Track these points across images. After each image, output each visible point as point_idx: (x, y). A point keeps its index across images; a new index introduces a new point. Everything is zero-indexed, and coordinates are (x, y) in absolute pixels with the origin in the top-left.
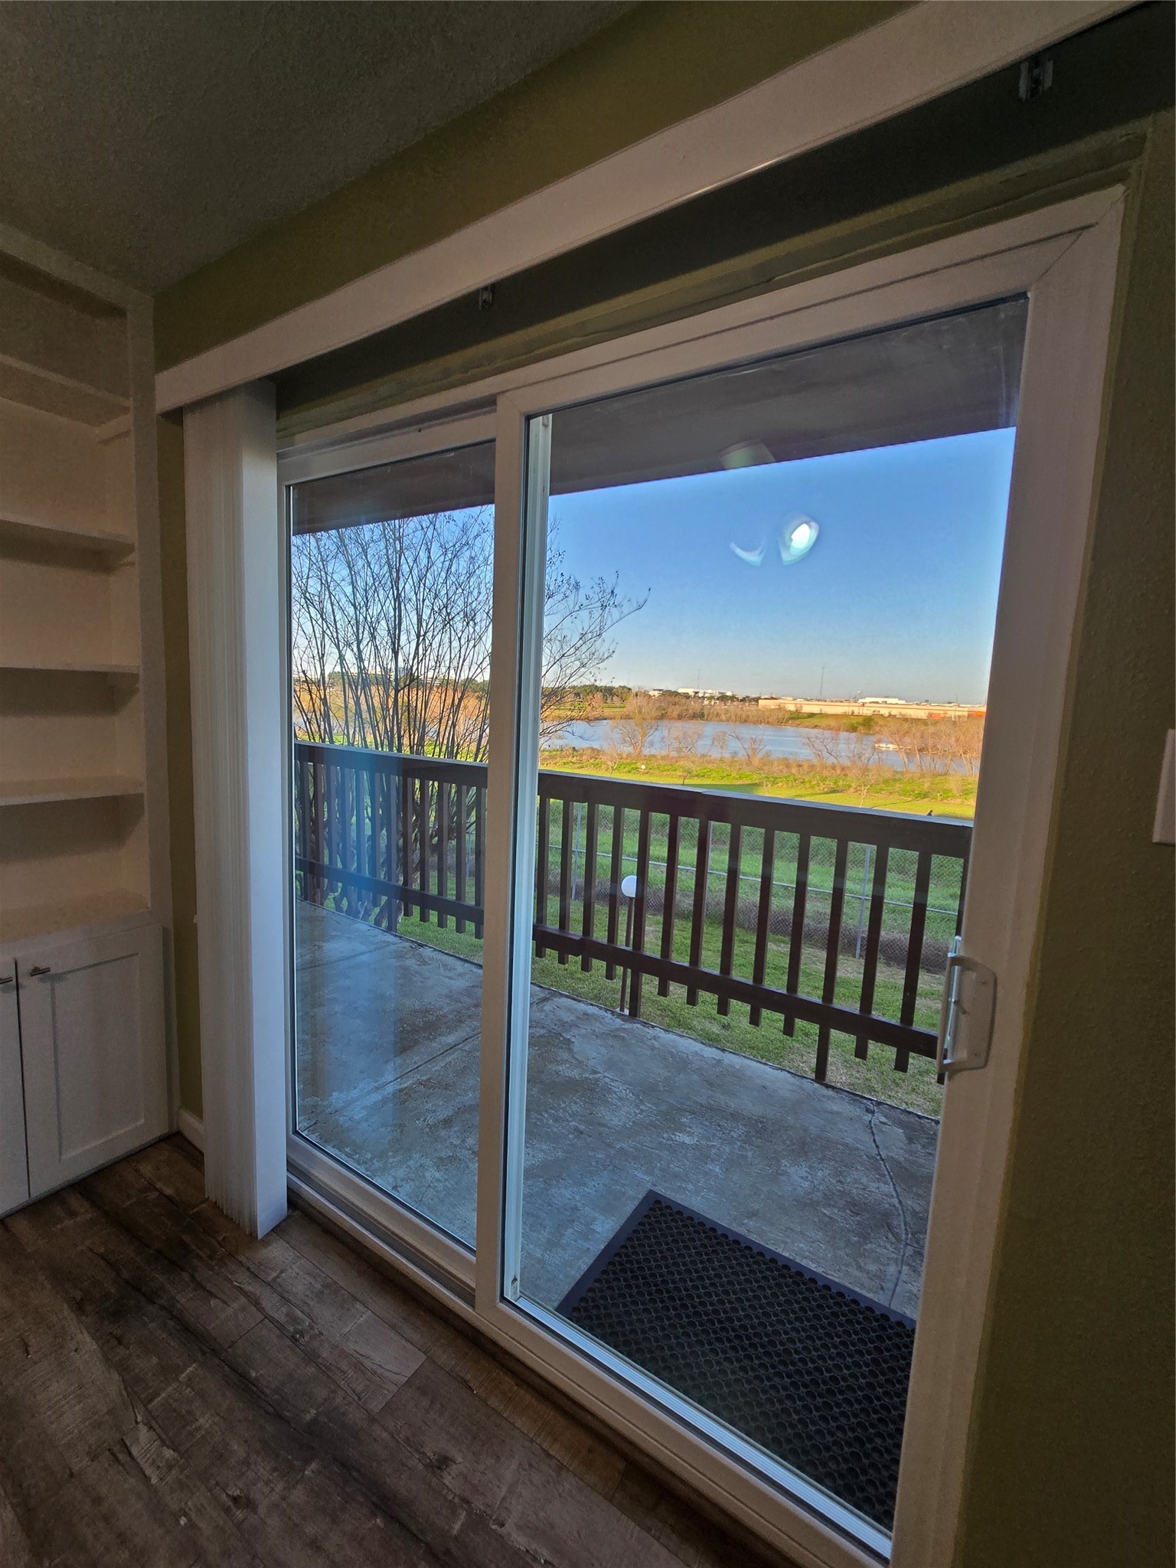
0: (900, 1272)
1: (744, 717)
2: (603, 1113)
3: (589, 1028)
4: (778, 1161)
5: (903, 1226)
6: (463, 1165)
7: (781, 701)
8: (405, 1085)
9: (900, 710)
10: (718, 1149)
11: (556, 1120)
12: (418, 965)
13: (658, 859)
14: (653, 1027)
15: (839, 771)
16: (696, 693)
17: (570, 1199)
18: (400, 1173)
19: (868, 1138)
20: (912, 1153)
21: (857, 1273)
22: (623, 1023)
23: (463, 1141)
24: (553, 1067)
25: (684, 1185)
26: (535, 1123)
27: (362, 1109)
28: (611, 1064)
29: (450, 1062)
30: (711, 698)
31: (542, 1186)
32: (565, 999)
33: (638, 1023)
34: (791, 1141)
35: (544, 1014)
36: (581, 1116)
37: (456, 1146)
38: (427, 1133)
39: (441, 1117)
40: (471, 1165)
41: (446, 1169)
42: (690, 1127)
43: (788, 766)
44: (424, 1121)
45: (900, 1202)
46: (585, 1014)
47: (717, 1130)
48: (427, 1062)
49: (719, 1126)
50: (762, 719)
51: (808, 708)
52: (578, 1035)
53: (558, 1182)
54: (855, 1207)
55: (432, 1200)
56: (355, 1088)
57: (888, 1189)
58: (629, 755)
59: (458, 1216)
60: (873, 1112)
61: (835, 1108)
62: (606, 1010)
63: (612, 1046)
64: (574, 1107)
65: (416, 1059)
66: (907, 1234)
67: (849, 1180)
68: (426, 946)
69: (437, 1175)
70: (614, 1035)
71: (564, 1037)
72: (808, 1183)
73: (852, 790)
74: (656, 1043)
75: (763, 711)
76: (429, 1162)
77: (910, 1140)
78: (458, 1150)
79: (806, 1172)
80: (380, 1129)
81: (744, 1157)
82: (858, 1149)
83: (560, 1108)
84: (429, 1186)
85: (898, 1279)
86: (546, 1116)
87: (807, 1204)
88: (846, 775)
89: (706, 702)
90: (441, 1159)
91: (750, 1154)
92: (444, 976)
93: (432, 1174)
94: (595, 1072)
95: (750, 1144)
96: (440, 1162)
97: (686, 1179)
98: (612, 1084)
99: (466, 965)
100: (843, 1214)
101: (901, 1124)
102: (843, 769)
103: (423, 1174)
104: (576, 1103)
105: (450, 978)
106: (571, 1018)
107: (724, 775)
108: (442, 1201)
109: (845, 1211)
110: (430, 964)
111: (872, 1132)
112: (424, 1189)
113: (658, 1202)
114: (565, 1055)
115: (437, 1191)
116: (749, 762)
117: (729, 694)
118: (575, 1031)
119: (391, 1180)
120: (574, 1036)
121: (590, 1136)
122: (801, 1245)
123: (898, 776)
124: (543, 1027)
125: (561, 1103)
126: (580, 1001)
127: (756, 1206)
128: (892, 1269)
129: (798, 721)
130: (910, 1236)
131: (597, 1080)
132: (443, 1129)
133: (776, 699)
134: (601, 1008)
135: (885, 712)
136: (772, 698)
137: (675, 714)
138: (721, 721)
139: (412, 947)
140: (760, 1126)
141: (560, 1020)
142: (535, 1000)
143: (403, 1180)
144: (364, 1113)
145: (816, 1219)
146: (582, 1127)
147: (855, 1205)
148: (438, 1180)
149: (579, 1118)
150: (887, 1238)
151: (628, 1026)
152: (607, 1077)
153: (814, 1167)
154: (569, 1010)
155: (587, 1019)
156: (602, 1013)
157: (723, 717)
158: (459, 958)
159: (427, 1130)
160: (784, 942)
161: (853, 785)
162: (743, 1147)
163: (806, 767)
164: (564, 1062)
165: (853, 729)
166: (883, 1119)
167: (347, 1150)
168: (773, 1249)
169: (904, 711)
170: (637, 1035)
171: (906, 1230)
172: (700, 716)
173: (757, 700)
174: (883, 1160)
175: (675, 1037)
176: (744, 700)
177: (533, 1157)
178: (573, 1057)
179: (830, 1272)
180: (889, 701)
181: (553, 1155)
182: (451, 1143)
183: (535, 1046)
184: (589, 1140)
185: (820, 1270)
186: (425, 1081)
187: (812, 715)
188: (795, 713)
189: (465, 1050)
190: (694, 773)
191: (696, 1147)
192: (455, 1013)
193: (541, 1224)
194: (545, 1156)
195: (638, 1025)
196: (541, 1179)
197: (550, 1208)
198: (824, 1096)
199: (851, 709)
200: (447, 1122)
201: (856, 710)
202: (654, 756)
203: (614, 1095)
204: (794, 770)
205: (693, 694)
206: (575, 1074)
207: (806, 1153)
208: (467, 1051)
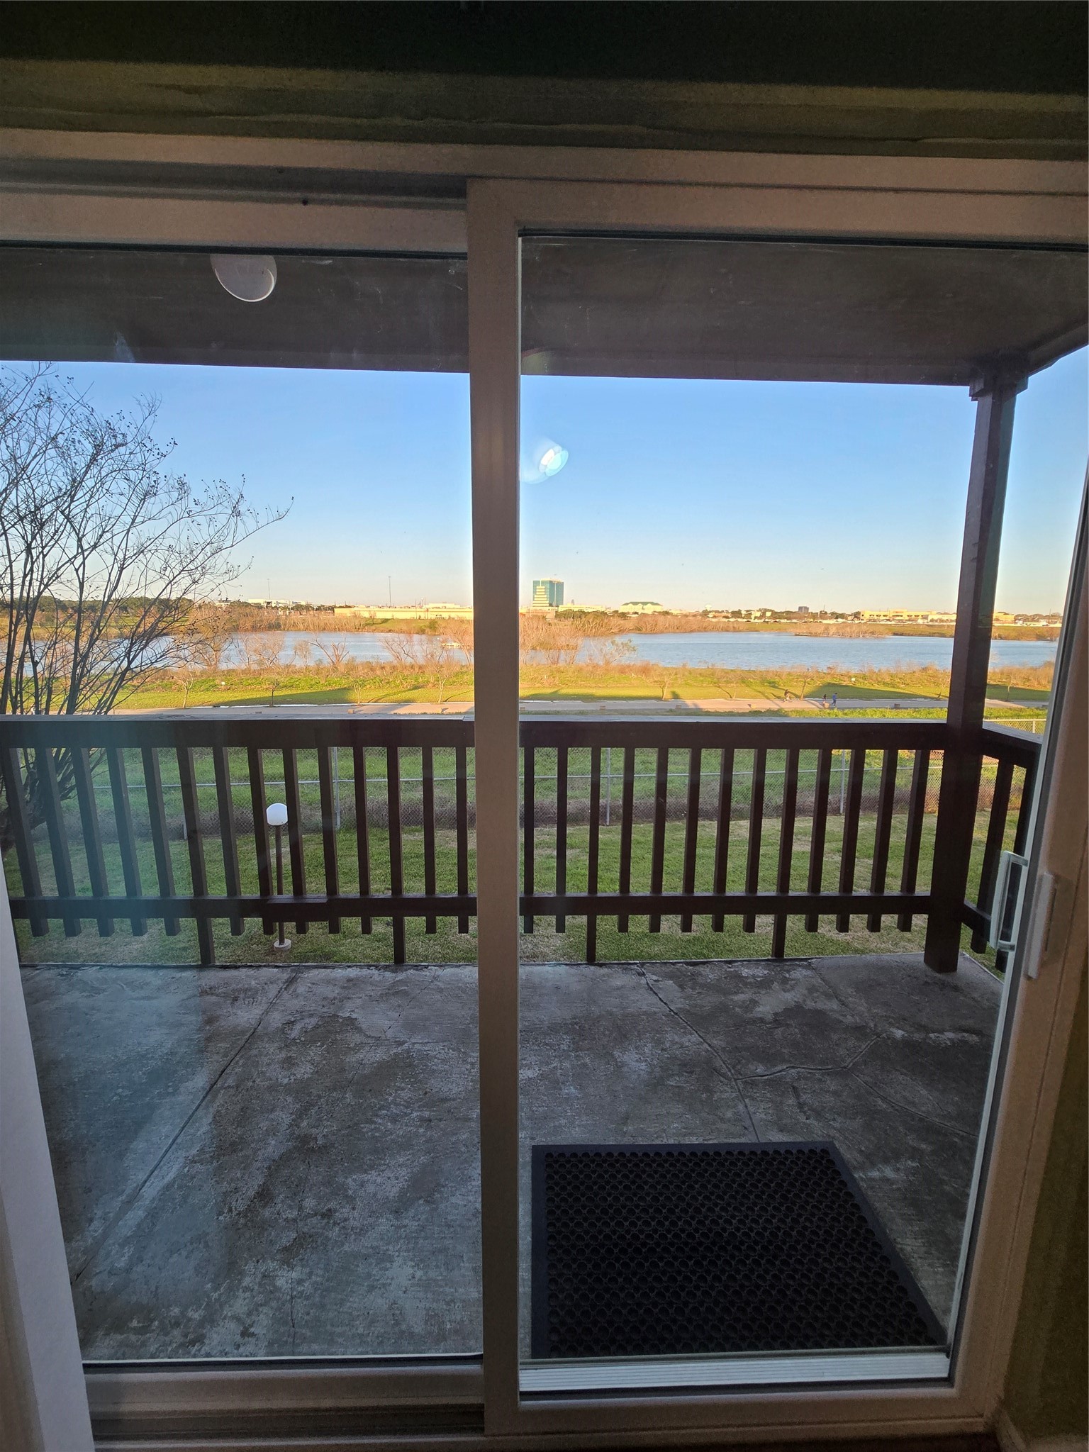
0: (746, 1107)
1: (322, 624)
2: (434, 1084)
3: (362, 995)
4: (612, 1055)
5: (724, 1066)
6: (319, 1241)
7: (355, 609)
8: (171, 1175)
9: (458, 614)
10: (561, 1069)
11: (394, 1120)
12: (87, 997)
13: (273, 778)
14: (426, 967)
15: (417, 670)
16: (269, 603)
17: (465, 1206)
18: (240, 1305)
19: (654, 999)
20: (689, 997)
21: (724, 1126)
22: (394, 975)
23: (300, 1208)
24: (351, 1059)
25: (557, 1124)
26: (373, 1137)
27: (122, 1246)
28: (412, 1027)
29: (218, 1111)
30: (285, 608)
31: (427, 1208)
32: (316, 972)
33: (410, 969)
34: (608, 1030)
35: (301, 998)
36: (417, 1101)
37: (294, 1220)
38: (245, 1225)
39: (251, 1193)
40: (330, 1234)
41: (302, 1260)
42: (525, 1060)
43: (372, 669)
44: (230, 1210)
45: (710, 1045)
46: (349, 980)
47: (547, 1050)
48: (183, 1128)
49: (547, 1044)
50: (340, 627)
51: (381, 615)
52: (357, 1008)
53: (441, 1192)
54: (687, 1066)
55: (308, 1314)
56: (91, 1220)
57: (695, 1038)
58: (203, 673)
59: (355, 1313)
60: (643, 974)
61: (619, 983)
62: (369, 967)
63: (399, 1006)
64: (405, 1095)
65: (165, 1130)
66: (730, 1071)
67: (668, 1045)
68: (85, 966)
69: (294, 1275)
70: (393, 991)
71: (342, 1017)
72: (644, 1064)
73: (430, 685)
74: (438, 983)
75: (340, 619)
76: (271, 1265)
77: (682, 987)
78: (301, 1224)
79: (637, 1054)
80: (171, 1260)
81: (585, 1065)
82: (655, 1013)
83: (390, 1104)
84: (292, 1298)
85: (749, 1113)
86: (380, 1121)
87: (656, 1084)
88: (424, 672)
89: (281, 613)
90: (286, 1249)
91: (587, 1060)
92: (137, 999)
93: (285, 1278)
94: (400, 1044)
95: (581, 1050)
96: (289, 1255)
97: (554, 1115)
98: (426, 1049)
99: (161, 972)
100: (684, 1078)
101: (670, 976)
102: (420, 667)
103: (274, 1286)
104: (403, 1089)
105: (148, 998)
106: (337, 992)
107: (313, 682)
108: (322, 1306)
109: (683, 1075)
110: (104, 990)
111: (654, 993)
112: (288, 1305)
113: (549, 1155)
114: (357, 1038)
115: (307, 1298)
116: (335, 669)
117: (303, 603)
118: (349, 1005)
119: (232, 1325)
120: (353, 1011)
121: (440, 1120)
122: (675, 1125)
123: (464, 670)
124: (311, 1016)
125: (387, 1097)
126: (333, 967)
127: (623, 1109)
128: (741, 1107)
129: (373, 627)
130: (733, 1071)
131: (408, 1051)
132: (264, 1207)
133: (350, 607)
134: (361, 967)
135: (445, 615)
136: (347, 607)
137: (248, 625)
138: (299, 630)
139: (62, 975)
140: (577, 1027)
141: (325, 999)
142: (281, 985)
143: (249, 1314)
144: (128, 1251)
145: (670, 1095)
146: (426, 1114)
147: (685, 1065)
148: (300, 1282)
149: (416, 1105)
150: (721, 1082)
151: (401, 976)
152: (417, 1043)
153: (638, 1046)
154: (329, 982)
155: (355, 985)
156: (365, 972)
157: (301, 626)
158: (145, 967)
159: (242, 1221)
160: (417, 831)
161: (431, 680)
162: (577, 1056)
163: (388, 668)
164: (361, 1046)
165: (421, 631)
166: (655, 978)
167: (135, 1323)
168: (660, 1143)
169: (461, 615)
170: (417, 983)
171: (727, 1067)
172: (275, 626)
173: (332, 608)
174: (676, 1014)
175: (452, 969)
176: (319, 609)
177: (397, 1178)
178: (365, 1035)
179: (707, 1138)
180: (448, 605)
181: (415, 1164)
182: (286, 1220)
183: (315, 1042)
184: (442, 1124)
185: (701, 1140)
186: (198, 1155)
187: (385, 621)
188: (369, 619)
189: (229, 1087)
190: (281, 684)
191: (543, 1076)
192: (186, 1042)
193: (455, 1255)
194: (409, 1170)
195: (412, 971)
196: (421, 1202)
197: (452, 1230)
198: (604, 976)
199: (419, 614)
200: (264, 1195)
201: (423, 615)
202: (233, 671)
203: (436, 1060)
204: (378, 672)
205: (265, 605)
206: (380, 1055)
207: (625, 1036)
208: (233, 1087)
